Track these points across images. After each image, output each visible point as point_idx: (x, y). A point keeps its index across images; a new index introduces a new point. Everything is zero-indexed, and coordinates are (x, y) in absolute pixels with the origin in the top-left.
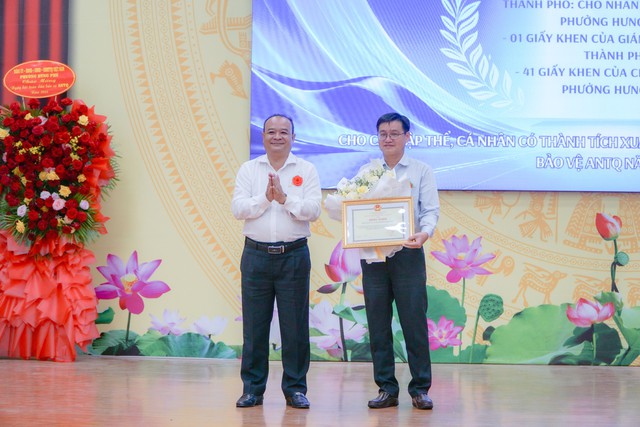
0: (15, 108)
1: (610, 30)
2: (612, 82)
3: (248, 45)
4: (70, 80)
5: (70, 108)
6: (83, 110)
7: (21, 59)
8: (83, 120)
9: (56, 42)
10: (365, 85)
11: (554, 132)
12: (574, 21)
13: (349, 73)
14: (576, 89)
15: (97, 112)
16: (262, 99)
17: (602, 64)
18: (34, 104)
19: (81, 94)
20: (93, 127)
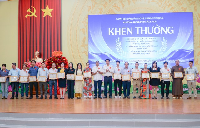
0: (54, 58)
1: (140, 45)
2: (141, 53)
3: (88, 48)
4: (62, 54)
5: (62, 58)
6: (64, 58)
7: (54, 51)
8: (64, 59)
9: (59, 48)
10: (105, 54)
11: (132, 60)
12: (135, 44)
13: (103, 52)
14: (135, 54)
15: (66, 58)
16: (90, 56)
17: (139, 50)
18: (57, 57)
19: (64, 56)
20: (66, 60)
